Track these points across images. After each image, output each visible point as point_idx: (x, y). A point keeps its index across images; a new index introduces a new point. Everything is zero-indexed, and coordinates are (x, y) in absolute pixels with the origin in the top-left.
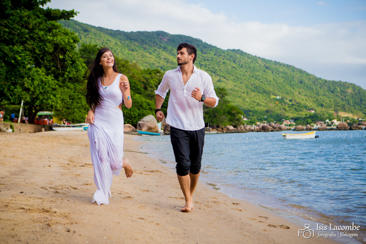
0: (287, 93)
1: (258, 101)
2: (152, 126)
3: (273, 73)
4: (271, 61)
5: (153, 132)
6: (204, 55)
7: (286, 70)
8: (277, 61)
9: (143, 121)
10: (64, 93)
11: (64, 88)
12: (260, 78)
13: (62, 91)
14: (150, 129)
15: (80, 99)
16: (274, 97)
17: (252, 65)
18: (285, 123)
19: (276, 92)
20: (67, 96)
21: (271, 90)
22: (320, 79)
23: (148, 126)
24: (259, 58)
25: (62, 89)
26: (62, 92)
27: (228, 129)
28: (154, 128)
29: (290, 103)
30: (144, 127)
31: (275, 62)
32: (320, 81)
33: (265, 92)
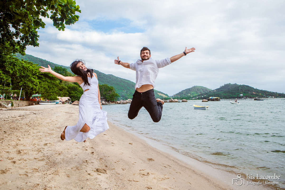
0: (129, 90)
1: (118, 92)
3: (123, 83)
4: (123, 79)
6: (100, 76)
7: (128, 82)
8: (125, 79)
10: (45, 84)
11: (45, 82)
12: (119, 84)
13: (45, 83)
15: (54, 88)
16: (124, 91)
17: (116, 80)
18: (128, 100)
19: (125, 89)
21: (123, 88)
24: (119, 78)
25: (44, 82)
26: (44, 84)
27: (117, 102)
29: (129, 93)
31: (124, 79)
33: (121, 89)
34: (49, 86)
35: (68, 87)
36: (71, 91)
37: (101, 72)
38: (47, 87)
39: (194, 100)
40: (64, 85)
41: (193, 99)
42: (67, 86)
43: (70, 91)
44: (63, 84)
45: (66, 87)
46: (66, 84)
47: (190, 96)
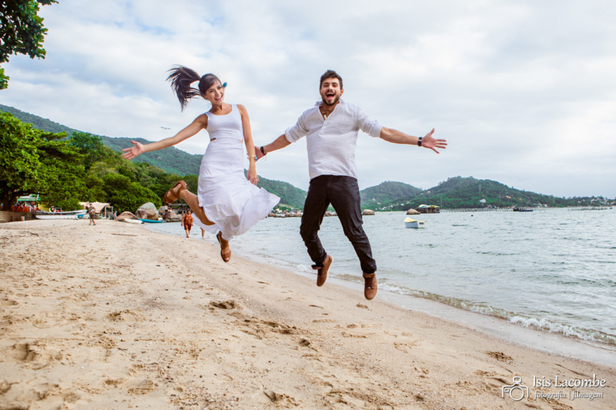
2: (152, 214)
5: (153, 219)
9: (142, 208)
10: (52, 172)
11: (52, 167)
13: (50, 169)
14: (149, 217)
15: (73, 179)
20: (57, 176)
22: (264, 179)
23: (147, 214)
25: (49, 167)
26: (49, 171)
28: (154, 216)
30: (144, 215)
32: (265, 181)
34: (60, 177)
35: (104, 181)
36: (113, 190)
37: (180, 149)
38: (55, 178)
39: (384, 211)
40: (97, 175)
41: (383, 209)
42: (104, 179)
43: (110, 190)
44: (93, 174)
45: (101, 180)
46: (100, 173)
47: (376, 203)
